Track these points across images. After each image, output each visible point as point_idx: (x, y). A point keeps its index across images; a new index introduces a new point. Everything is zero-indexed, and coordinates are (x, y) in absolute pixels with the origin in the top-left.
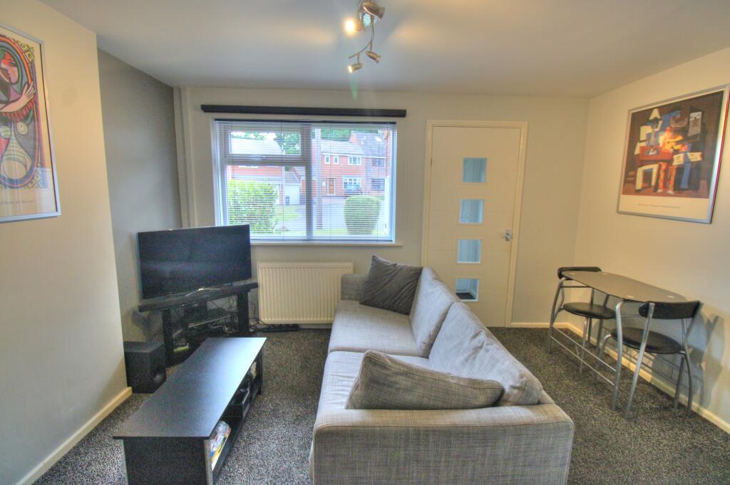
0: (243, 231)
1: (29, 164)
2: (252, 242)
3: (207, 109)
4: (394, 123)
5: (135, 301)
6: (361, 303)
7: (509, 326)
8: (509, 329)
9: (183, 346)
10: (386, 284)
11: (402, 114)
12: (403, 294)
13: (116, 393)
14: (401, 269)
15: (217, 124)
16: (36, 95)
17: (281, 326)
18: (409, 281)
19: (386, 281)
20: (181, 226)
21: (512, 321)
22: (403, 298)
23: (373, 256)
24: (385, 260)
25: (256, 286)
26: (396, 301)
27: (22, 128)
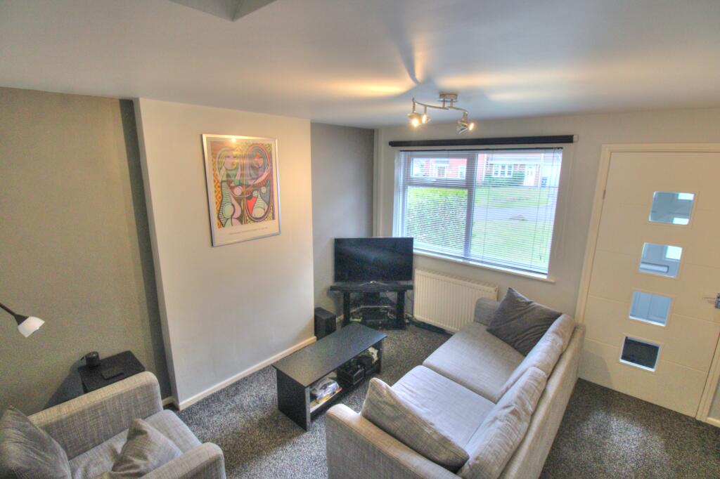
0: (408, 242)
1: (266, 208)
2: (414, 251)
3: (393, 144)
4: (562, 148)
5: (329, 281)
6: (488, 330)
7: (703, 421)
8: (699, 423)
9: (357, 318)
10: (513, 320)
11: (568, 139)
12: (528, 334)
13: (306, 338)
14: (534, 309)
15: (403, 154)
16: (272, 170)
17: (430, 326)
18: (537, 324)
19: (512, 317)
20: (372, 235)
21: (709, 415)
22: (527, 339)
23: (510, 289)
24: (521, 295)
25: (411, 288)
26: (518, 340)
27: (264, 190)
